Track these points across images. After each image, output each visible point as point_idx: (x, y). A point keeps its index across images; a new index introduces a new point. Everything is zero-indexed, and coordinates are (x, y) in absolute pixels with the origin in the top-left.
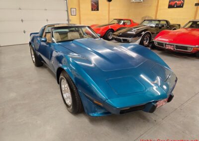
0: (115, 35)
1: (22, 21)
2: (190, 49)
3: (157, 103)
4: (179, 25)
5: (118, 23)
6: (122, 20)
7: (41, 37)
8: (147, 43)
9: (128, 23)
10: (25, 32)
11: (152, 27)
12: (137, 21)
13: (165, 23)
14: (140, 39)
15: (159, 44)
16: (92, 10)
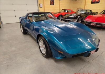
0: (63, 18)
1: (14, 10)
2: (104, 25)
3: (91, 52)
4: (97, 13)
5: (64, 12)
6: (67, 10)
7: (26, 19)
8: (80, 22)
9: (70, 12)
10: (15, 16)
11: (83, 14)
12: (75, 10)
13: (90, 11)
14: (77, 20)
15: (87, 22)
16: (51, 5)
